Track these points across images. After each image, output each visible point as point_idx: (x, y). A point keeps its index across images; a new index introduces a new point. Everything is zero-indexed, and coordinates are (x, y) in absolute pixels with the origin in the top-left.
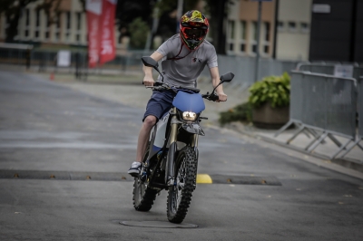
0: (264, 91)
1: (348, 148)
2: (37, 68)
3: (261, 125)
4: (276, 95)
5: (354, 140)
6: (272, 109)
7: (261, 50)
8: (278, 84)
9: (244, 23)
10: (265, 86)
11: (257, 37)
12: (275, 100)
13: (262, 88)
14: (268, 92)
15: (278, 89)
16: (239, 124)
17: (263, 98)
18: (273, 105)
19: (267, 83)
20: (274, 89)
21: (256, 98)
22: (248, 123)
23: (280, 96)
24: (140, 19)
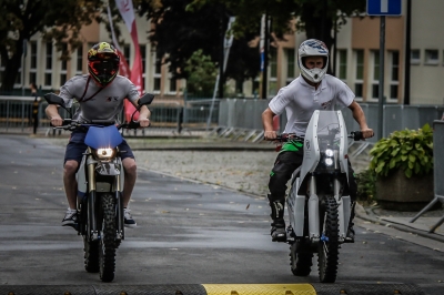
0: (394, 153)
3: (390, 206)
4: (412, 159)
6: (407, 179)
7: (387, 93)
8: (416, 140)
9: (360, 53)
10: (394, 144)
12: (411, 167)
13: (391, 149)
14: (399, 154)
15: (414, 148)
17: (393, 164)
18: (408, 174)
19: (397, 139)
20: (409, 148)
21: (382, 164)
22: (370, 203)
23: (418, 160)
24: (200, 51)
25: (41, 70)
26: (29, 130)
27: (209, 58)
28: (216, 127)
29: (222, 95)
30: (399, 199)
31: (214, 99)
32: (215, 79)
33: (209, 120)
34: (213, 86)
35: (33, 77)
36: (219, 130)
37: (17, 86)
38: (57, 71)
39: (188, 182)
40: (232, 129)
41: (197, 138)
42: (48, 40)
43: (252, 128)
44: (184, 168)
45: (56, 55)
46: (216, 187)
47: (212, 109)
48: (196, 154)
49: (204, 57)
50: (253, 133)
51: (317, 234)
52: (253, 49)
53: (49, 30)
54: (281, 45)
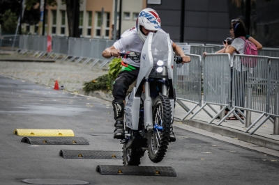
1: (195, 112)
5: (200, 105)
7: (103, 33)
9: (90, 13)
11: (100, 24)
16: (100, 92)
22: (108, 91)
24: (9, 10)
27: (15, 14)
28: (18, 49)
29: (20, 32)
31: (16, 35)
32: (16, 25)
33: (13, 45)
34: (15, 29)
36: (19, 51)
39: (8, 78)
40: (26, 51)
41: (8, 54)
43: (37, 50)
44: (5, 70)
46: (24, 81)
47: (15, 40)
48: (8, 63)
49: (12, 14)
50: (37, 53)
51: (151, 124)
52: (36, 10)
54: (50, 8)
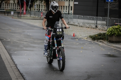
0: (113, 31)
2: (7, 15)
3: (111, 42)
4: (117, 32)
6: (115, 36)
8: (117, 28)
10: (113, 29)
12: (117, 34)
13: (112, 30)
14: (114, 31)
15: (117, 30)
17: (113, 33)
18: (116, 35)
19: (113, 28)
20: (116, 30)
21: (110, 33)
23: (118, 33)
25: (4, 6)
26: (4, 15)
30: (113, 41)
35: (3, 7)
37: (1, 8)
38: (6, 6)
42: (5, 3)
45: (6, 5)
53: (5, 1)
